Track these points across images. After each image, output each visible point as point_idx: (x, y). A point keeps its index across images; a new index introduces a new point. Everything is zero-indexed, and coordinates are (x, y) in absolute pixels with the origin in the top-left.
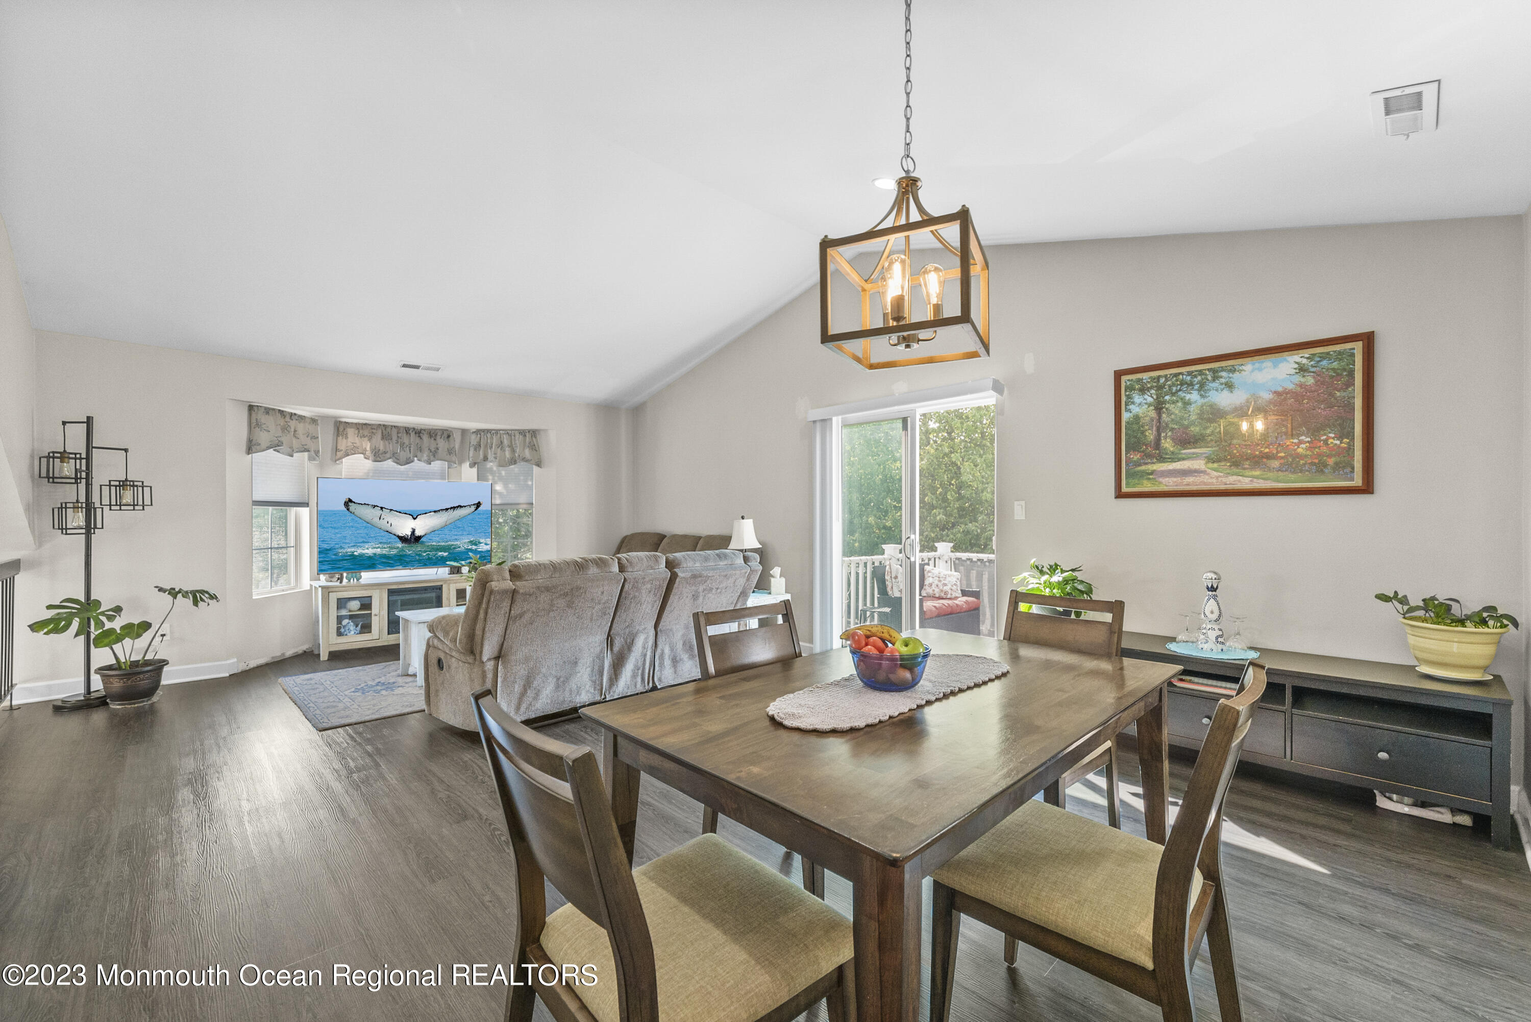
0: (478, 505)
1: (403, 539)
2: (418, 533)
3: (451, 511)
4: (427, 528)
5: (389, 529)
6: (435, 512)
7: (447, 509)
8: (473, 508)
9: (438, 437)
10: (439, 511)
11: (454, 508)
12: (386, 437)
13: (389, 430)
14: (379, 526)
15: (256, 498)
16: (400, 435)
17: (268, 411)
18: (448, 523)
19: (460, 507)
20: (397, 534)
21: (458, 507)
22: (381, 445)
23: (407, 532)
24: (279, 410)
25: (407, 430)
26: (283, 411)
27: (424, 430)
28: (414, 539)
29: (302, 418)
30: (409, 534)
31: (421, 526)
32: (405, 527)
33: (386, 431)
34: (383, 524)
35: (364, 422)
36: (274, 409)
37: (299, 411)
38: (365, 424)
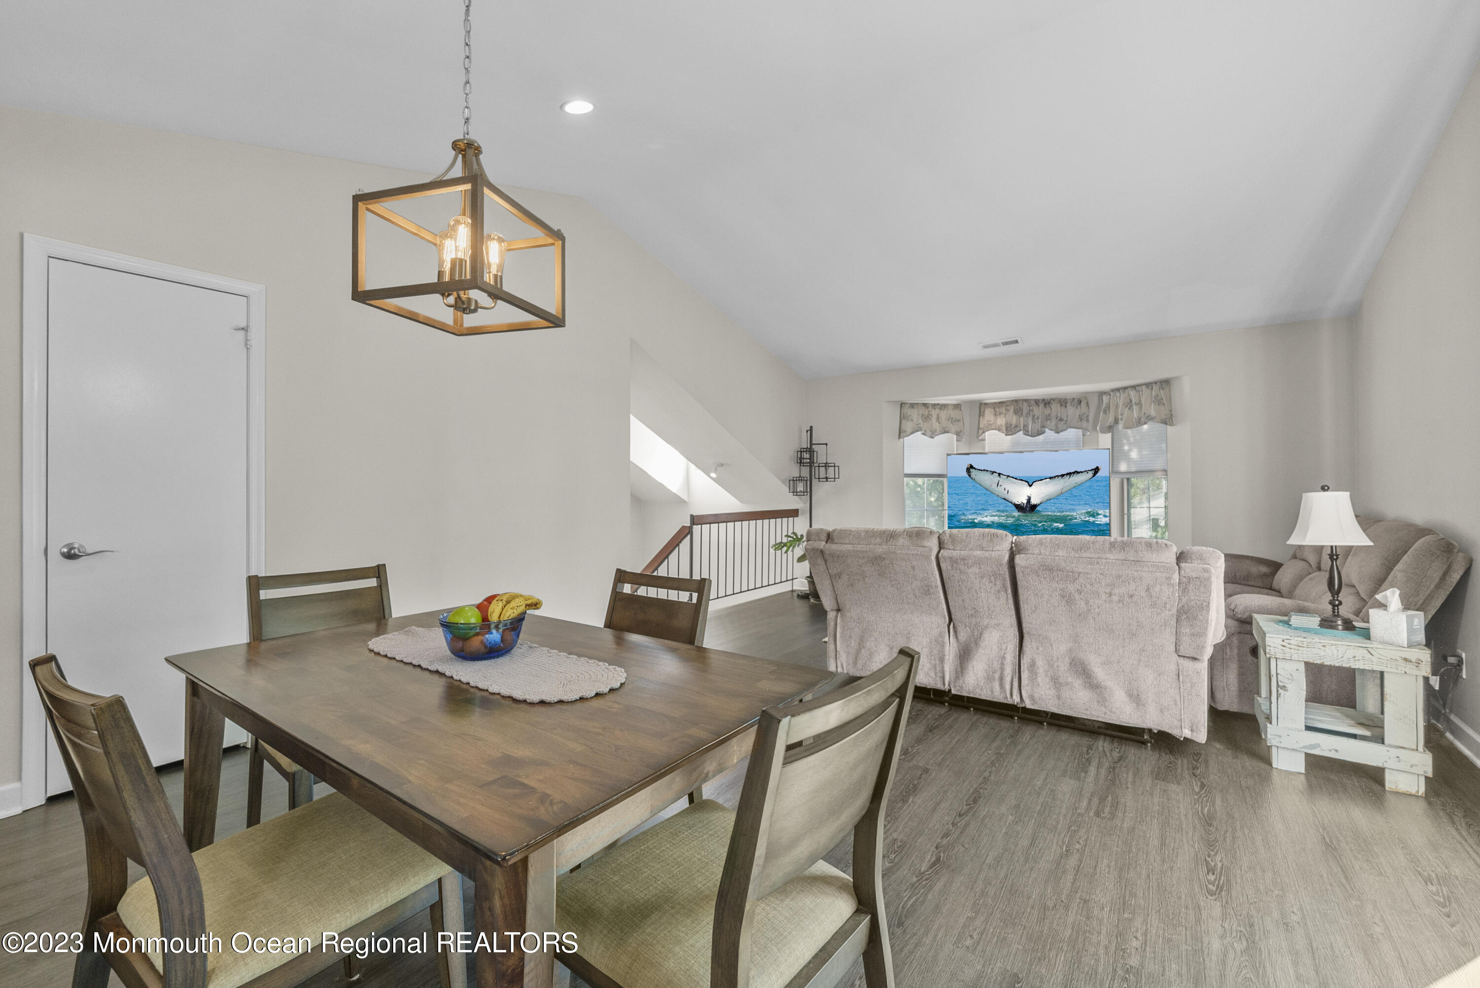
0: (1096, 470)
1: (1019, 507)
2: (1034, 501)
3: (1067, 478)
4: (1042, 496)
5: (1006, 497)
6: (1050, 478)
7: (1063, 476)
8: (1091, 474)
9: (1068, 405)
10: (1055, 477)
11: (1070, 474)
12: (1018, 412)
13: (1020, 404)
14: (997, 493)
15: (906, 472)
16: (1031, 408)
17: (912, 406)
18: (1064, 491)
19: (1078, 472)
20: (1013, 502)
21: (1074, 473)
22: (1014, 420)
23: (1022, 500)
24: (923, 404)
25: (1037, 402)
26: (926, 404)
27: (1054, 400)
28: (1029, 508)
29: (943, 407)
30: (1025, 502)
31: (1037, 494)
32: (1021, 494)
33: (1017, 405)
34: (1000, 491)
35: (1000, 400)
36: (917, 404)
37: (942, 400)
38: (1000, 403)
